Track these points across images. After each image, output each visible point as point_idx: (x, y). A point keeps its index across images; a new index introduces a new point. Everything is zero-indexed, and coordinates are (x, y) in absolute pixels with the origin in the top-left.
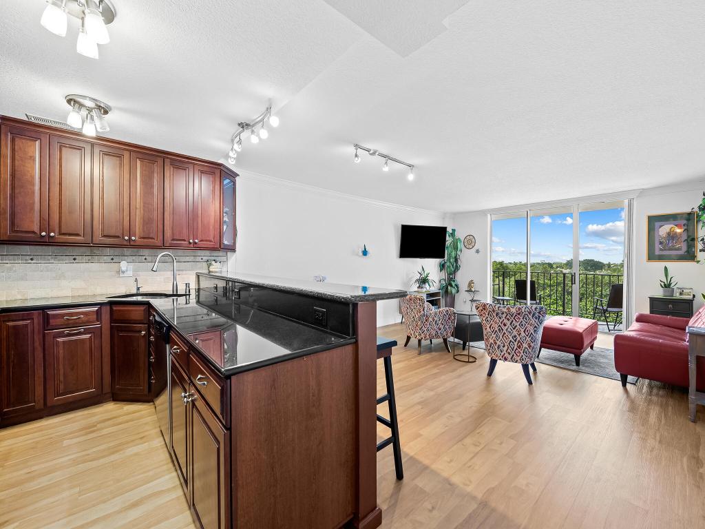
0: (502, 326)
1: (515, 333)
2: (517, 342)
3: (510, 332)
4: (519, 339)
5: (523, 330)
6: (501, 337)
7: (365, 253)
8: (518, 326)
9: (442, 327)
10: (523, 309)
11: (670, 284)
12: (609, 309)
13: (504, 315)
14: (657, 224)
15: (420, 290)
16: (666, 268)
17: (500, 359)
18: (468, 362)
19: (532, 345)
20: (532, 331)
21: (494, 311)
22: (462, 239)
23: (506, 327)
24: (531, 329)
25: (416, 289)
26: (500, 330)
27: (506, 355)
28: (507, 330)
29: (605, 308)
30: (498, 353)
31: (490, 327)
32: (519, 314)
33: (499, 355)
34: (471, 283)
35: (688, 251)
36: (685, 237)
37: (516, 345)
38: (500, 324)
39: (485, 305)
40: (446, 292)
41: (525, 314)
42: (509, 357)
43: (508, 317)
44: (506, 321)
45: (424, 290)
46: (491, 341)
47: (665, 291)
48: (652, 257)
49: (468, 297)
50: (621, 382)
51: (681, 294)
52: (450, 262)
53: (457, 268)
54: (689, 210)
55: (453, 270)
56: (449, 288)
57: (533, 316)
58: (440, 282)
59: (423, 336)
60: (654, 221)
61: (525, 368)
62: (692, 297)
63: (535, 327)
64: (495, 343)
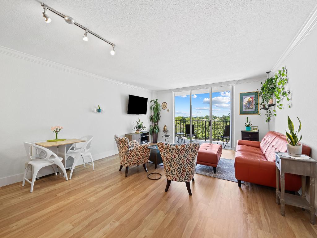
0: (173, 158)
1: (181, 162)
2: (182, 168)
3: (178, 162)
4: (183, 166)
5: (186, 160)
6: (173, 166)
7: (99, 110)
8: (183, 158)
9: (141, 157)
10: (186, 146)
11: (249, 125)
12: (224, 137)
13: (174, 151)
14: (244, 97)
15: (137, 132)
16: (247, 117)
17: (172, 180)
18: (156, 179)
19: (191, 169)
20: (191, 160)
21: (168, 148)
22: (161, 105)
23: (176, 158)
24: (191, 159)
25: (135, 132)
26: (172, 160)
27: (176, 177)
28: (176, 160)
29: (223, 137)
30: (171, 176)
31: (166, 159)
32: (183, 150)
33: (172, 177)
34: (165, 126)
35: (255, 110)
36: (254, 103)
37: (182, 170)
38: (172, 156)
39: (162, 144)
40: (153, 132)
41: (187, 149)
42: (178, 179)
43: (176, 152)
44: (175, 154)
45: (140, 132)
46: (167, 168)
47: (247, 128)
48: (242, 112)
49: (164, 134)
50: (238, 183)
51: (253, 129)
52: (155, 116)
53: (158, 119)
54: (256, 91)
55: (156, 120)
56: (154, 130)
57: (191, 151)
58: (150, 126)
59: (128, 164)
60: (242, 95)
61: (188, 184)
62: (257, 131)
63: (193, 157)
64: (170, 169)
